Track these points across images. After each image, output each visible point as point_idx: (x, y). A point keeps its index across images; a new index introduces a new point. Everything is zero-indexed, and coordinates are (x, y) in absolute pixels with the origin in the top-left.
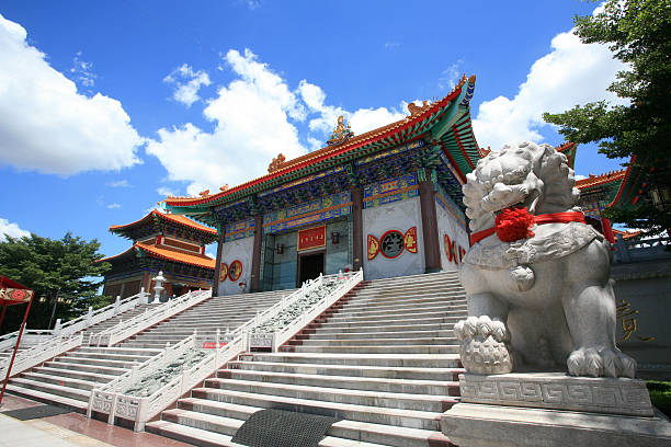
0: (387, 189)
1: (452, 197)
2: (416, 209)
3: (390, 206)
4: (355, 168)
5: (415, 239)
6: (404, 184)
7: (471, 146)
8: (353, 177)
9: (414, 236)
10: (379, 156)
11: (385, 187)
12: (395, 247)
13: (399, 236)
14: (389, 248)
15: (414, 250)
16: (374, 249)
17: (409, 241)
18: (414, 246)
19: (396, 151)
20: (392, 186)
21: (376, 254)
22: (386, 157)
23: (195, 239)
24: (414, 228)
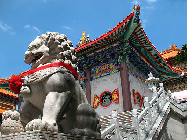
0: (103, 69)
1: (143, 71)
2: (118, 79)
3: (104, 78)
4: (86, 58)
5: (118, 95)
6: (112, 66)
7: (146, 43)
8: (85, 63)
9: (117, 94)
10: (98, 52)
11: (102, 68)
12: (108, 100)
13: (110, 94)
14: (105, 101)
15: (117, 102)
16: (96, 102)
17: (115, 97)
18: (118, 99)
19: (106, 48)
20: (106, 67)
21: (98, 105)
22: (102, 52)
23: (11, 102)
24: (117, 89)
